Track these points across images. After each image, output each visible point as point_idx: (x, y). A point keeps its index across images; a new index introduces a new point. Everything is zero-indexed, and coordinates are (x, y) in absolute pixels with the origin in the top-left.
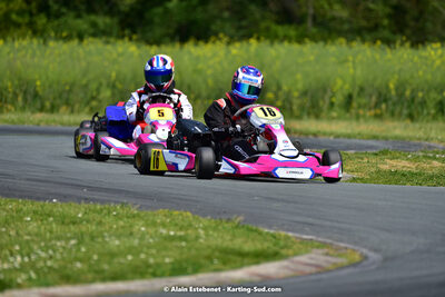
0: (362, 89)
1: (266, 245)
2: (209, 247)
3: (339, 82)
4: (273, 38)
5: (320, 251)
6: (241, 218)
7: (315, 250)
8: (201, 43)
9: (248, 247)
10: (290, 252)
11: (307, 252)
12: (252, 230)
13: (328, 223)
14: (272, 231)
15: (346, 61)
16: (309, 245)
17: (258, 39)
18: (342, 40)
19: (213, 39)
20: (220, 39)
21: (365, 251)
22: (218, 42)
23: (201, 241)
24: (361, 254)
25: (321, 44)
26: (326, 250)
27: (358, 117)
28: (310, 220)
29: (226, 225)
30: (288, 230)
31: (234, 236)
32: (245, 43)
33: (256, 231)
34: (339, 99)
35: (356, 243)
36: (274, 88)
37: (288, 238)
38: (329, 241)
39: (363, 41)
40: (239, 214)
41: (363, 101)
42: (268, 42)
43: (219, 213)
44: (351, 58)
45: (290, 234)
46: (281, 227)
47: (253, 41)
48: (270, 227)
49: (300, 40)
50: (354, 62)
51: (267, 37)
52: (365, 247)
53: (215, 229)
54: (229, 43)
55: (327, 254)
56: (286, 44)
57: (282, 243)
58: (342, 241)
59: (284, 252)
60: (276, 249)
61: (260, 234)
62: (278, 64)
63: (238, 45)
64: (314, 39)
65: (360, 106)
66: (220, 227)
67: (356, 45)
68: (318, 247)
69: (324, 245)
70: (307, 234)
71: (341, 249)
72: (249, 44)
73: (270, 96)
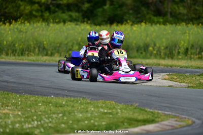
0: (193, 46)
1: (149, 116)
2: (123, 117)
3: (183, 42)
4: (152, 22)
5: (173, 119)
6: (137, 104)
7: (171, 119)
8: (119, 25)
9: (140, 117)
10: (160, 120)
11: (167, 120)
12: (142, 110)
13: (177, 107)
14: (151, 110)
15: (185, 33)
16: (168, 117)
17: (145, 23)
18: (184, 24)
19: (125, 23)
20: (128, 23)
21: (194, 119)
22: (127, 25)
23: (119, 115)
24: (192, 121)
25: (174, 25)
26: (176, 119)
27: (191, 59)
28: (169, 105)
29: (130, 107)
30: (159, 110)
31: (134, 113)
32: (139, 25)
33: (144, 110)
34: (182, 50)
35: (189, 116)
36: (153, 45)
37: (158, 113)
38: (177, 115)
39: (193, 24)
40: (136, 102)
41: (193, 51)
42: (150, 24)
43: (127, 102)
44: (187, 32)
45: (160, 112)
46: (156, 108)
47: (143, 24)
48: (150, 108)
49: (164, 23)
50: (189, 33)
51: (149, 22)
52: (194, 117)
53: (125, 109)
54: (132, 25)
55: (176, 121)
56: (158, 25)
57: (156, 116)
58: (183, 115)
59: (157, 120)
60: (153, 118)
61: (146, 111)
62: (154, 34)
63: (136, 26)
64: (171, 23)
65: (192, 54)
66: (128, 108)
67: (190, 26)
68: (172, 117)
69: (175, 116)
70: (168, 111)
71: (183, 118)
72: (141, 25)
73: (151, 48)
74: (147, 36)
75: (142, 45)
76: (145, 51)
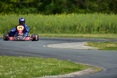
0: (102, 26)
1: (76, 67)
2: (61, 68)
3: (96, 24)
4: (78, 13)
5: (91, 68)
6: (70, 60)
7: (89, 68)
8: (59, 14)
9: (72, 68)
10: (83, 69)
11: (87, 69)
12: (72, 63)
13: (93, 61)
14: (78, 63)
15: (97, 18)
16: (87, 67)
17: (74, 13)
18: (96, 13)
19: (62, 13)
20: (64, 13)
21: (102, 68)
22: (64, 14)
23: (59, 66)
24: (101, 69)
25: (91, 14)
26: (92, 68)
27: (101, 33)
28: (88, 60)
29: (66, 62)
31: (68, 65)
32: (71, 14)
33: (74, 63)
34: (96, 28)
35: (100, 66)
36: (79, 26)
37: (82, 65)
38: (93, 66)
39: (102, 13)
40: (69, 59)
41: (102, 29)
42: (77, 14)
43: (64, 59)
44: (98, 18)
45: (83, 64)
46: (81, 62)
47: (73, 14)
48: (77, 62)
49: (85, 13)
50: (99, 19)
51: (77, 12)
53: (63, 63)
54: (67, 14)
55: (92, 69)
56: (82, 14)
57: (81, 66)
58: (96, 66)
59: (81, 69)
60: (79, 68)
61: (75, 64)
62: (80, 19)
63: (69, 15)
64: (89, 13)
65: (101, 30)
66: (64, 63)
67: (100, 14)
68: (90, 67)
69: (92, 67)
70: (87, 64)
72: (72, 14)
73: (78, 28)
74: (75, 20)
75: (72, 26)
76: (74, 29)
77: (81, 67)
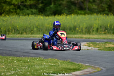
0: (101, 27)
1: (76, 67)
2: (62, 68)
3: (95, 25)
4: (78, 14)
5: (90, 68)
6: (70, 60)
7: (89, 68)
8: (59, 16)
9: (72, 67)
10: (83, 68)
11: (87, 68)
12: (73, 63)
13: (92, 61)
14: (78, 63)
15: (96, 19)
17: (74, 14)
18: (95, 14)
19: (62, 14)
20: (64, 14)
21: (102, 68)
23: (60, 66)
24: (101, 69)
25: (90, 15)
26: (92, 68)
27: (100, 34)
28: (88, 60)
29: (66, 62)
31: (68, 65)
32: (70, 16)
33: (74, 63)
34: (95, 29)
35: (99, 66)
36: (78, 27)
37: (82, 65)
38: (92, 65)
39: (101, 14)
40: (69, 59)
41: (101, 29)
42: (76, 15)
43: (64, 59)
44: (98, 19)
45: (83, 64)
46: (80, 62)
47: (73, 15)
48: (77, 62)
49: (85, 14)
50: (98, 20)
52: (102, 67)
53: (63, 63)
54: (66, 15)
55: (92, 69)
56: (81, 15)
57: (80, 66)
58: (96, 65)
59: (81, 68)
60: (79, 68)
61: (75, 64)
62: (79, 20)
63: (69, 16)
64: (88, 14)
65: (100, 31)
66: (65, 63)
67: (99, 15)
68: (90, 67)
69: (91, 66)
70: (87, 64)
71: (96, 67)
72: (72, 16)
73: (77, 29)
74: (75, 21)
75: (72, 26)
76: (74, 30)
77: (82, 67)
